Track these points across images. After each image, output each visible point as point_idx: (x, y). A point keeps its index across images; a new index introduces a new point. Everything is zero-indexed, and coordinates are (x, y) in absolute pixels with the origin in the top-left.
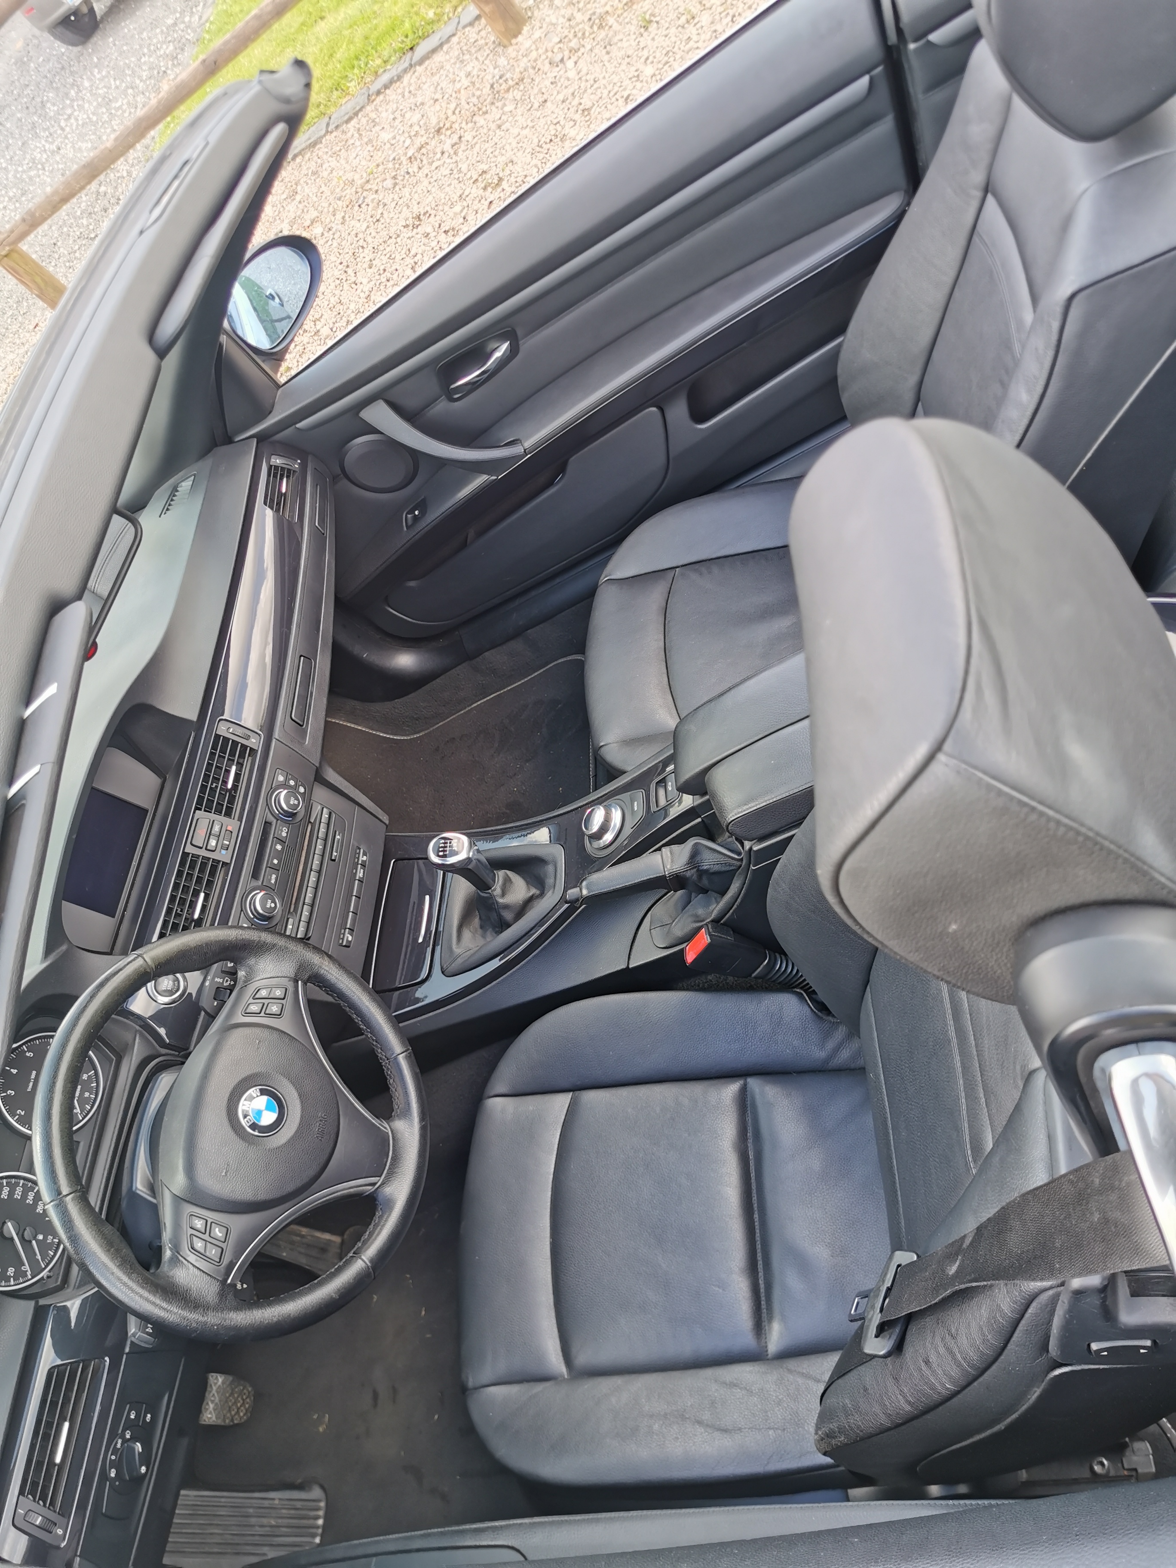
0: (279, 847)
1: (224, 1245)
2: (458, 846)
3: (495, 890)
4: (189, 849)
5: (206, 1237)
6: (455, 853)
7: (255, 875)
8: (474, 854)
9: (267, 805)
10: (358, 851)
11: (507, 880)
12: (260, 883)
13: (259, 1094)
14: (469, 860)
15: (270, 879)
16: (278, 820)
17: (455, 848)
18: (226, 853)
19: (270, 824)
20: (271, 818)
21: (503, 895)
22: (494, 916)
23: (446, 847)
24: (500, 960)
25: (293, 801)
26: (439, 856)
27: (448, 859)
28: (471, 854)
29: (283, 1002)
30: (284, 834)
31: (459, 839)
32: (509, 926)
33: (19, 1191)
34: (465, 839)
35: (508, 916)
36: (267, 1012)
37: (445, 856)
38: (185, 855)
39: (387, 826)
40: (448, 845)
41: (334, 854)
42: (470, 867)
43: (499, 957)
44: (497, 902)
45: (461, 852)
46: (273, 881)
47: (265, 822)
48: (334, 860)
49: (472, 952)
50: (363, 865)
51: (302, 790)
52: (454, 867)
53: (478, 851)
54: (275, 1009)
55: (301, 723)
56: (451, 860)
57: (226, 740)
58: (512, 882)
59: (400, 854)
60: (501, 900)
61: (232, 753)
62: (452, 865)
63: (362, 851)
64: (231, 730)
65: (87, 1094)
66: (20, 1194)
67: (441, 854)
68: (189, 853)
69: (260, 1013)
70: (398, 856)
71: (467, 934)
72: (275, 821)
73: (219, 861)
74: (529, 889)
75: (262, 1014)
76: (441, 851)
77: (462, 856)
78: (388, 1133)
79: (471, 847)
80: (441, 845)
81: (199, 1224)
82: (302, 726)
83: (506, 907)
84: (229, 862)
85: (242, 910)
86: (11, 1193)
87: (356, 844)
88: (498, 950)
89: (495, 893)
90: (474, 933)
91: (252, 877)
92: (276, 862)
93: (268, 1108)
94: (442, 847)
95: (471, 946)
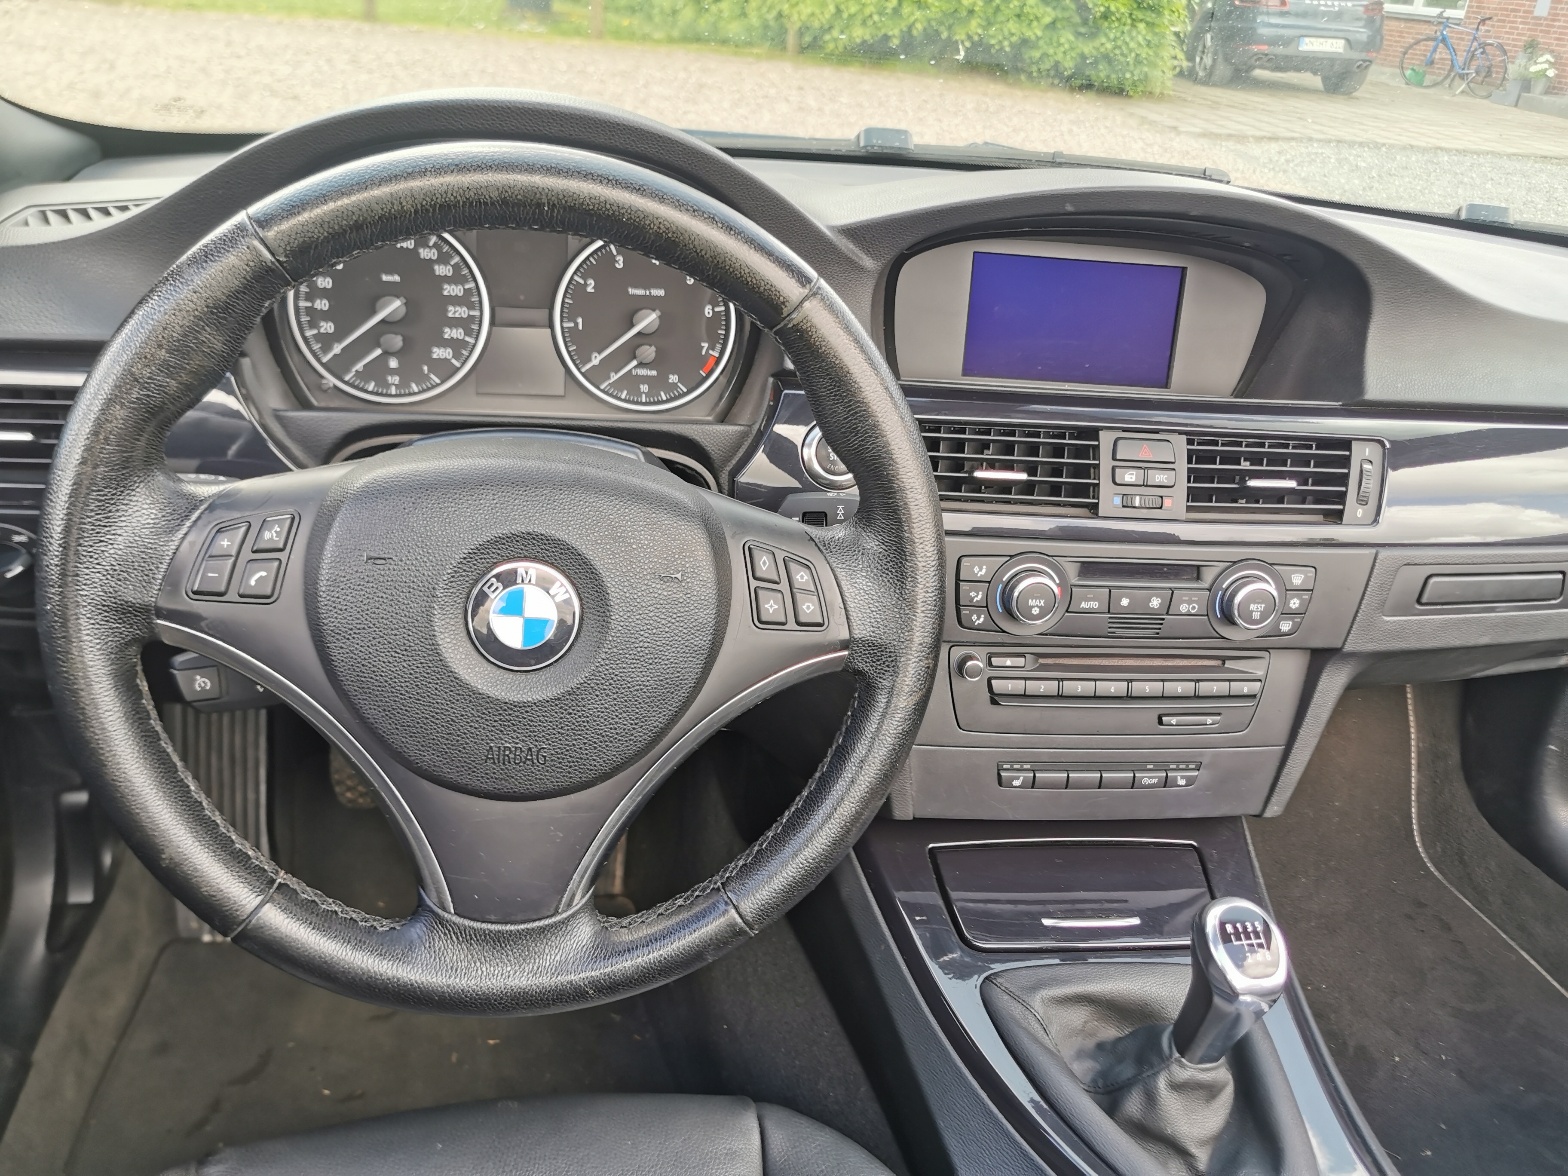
0: (1155, 603)
1: (232, 596)
2: (1258, 964)
3: (1182, 1066)
4: (1106, 439)
5: (246, 554)
6: (1239, 960)
7: (1089, 569)
8: (1248, 1004)
9: (1235, 563)
10: (1192, 766)
11: (1211, 1091)
12: (1074, 580)
13: (559, 599)
14: (1232, 995)
15: (1088, 600)
16: (1210, 590)
17: (1250, 959)
18: (1116, 507)
19: (1198, 578)
20: (1208, 575)
21: (1177, 1087)
22: (1127, 1071)
23: (1248, 937)
24: (1032, 1101)
25: (1256, 609)
26: (1222, 925)
27: (1221, 947)
28: (1247, 998)
29: (791, 624)
30: (1184, 608)
31: (1276, 965)
32: (1111, 1109)
33: (461, 312)
34: (1279, 978)
35: (1133, 1105)
36: (761, 593)
37: (1226, 938)
38: (1093, 433)
39: (1259, 816)
40: (1254, 941)
41: (1174, 720)
42: (1217, 1000)
43: (1037, 1098)
44: (1156, 1074)
45: (1244, 973)
46: (1084, 605)
47: (1198, 567)
48: (1160, 722)
49: (1041, 1033)
50: (1166, 782)
51: (1286, 626)
52: (1207, 963)
53: (1259, 1014)
54: (771, 607)
55: (1424, 599)
56: (1220, 954)
57: (1345, 462)
58: (1208, 1101)
59: (1212, 854)
60: (1162, 1083)
61: (1321, 480)
62: (1209, 958)
63: (1196, 773)
64: (1367, 466)
65: (644, 388)
66: (457, 315)
67: (1229, 928)
68: (1098, 440)
69: (755, 578)
70: (1206, 851)
71: (1078, 1016)
72: (1207, 585)
73: (1098, 499)
74: (1202, 1143)
75: (754, 584)
76: (1235, 928)
77: (1237, 979)
78: (556, 912)
79: (1263, 994)
80: (1248, 925)
81: (272, 536)
82: (1419, 601)
83: (1151, 1098)
84: (1100, 515)
85: (1011, 556)
86: (455, 301)
87: (1205, 761)
88: (1053, 1092)
89: (1175, 1068)
90: (1082, 1032)
91: (1083, 563)
92: (1125, 602)
93: (532, 626)
94: (1245, 928)
95: (1053, 1030)
